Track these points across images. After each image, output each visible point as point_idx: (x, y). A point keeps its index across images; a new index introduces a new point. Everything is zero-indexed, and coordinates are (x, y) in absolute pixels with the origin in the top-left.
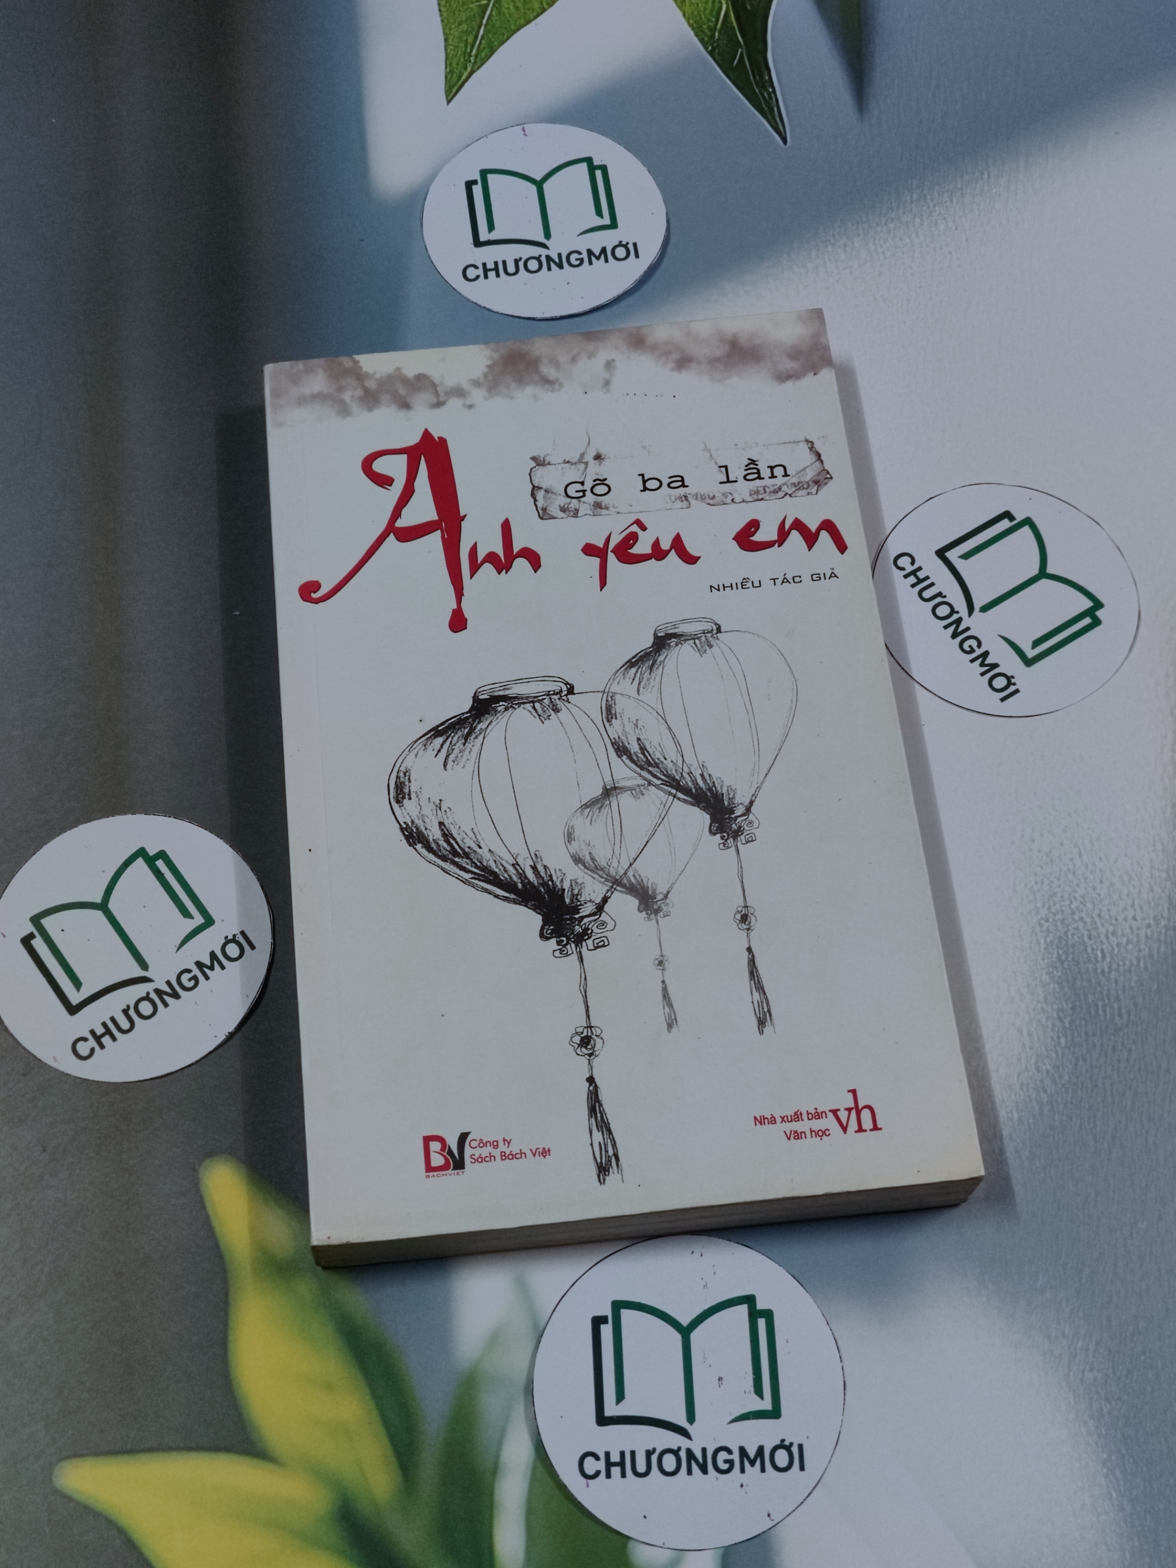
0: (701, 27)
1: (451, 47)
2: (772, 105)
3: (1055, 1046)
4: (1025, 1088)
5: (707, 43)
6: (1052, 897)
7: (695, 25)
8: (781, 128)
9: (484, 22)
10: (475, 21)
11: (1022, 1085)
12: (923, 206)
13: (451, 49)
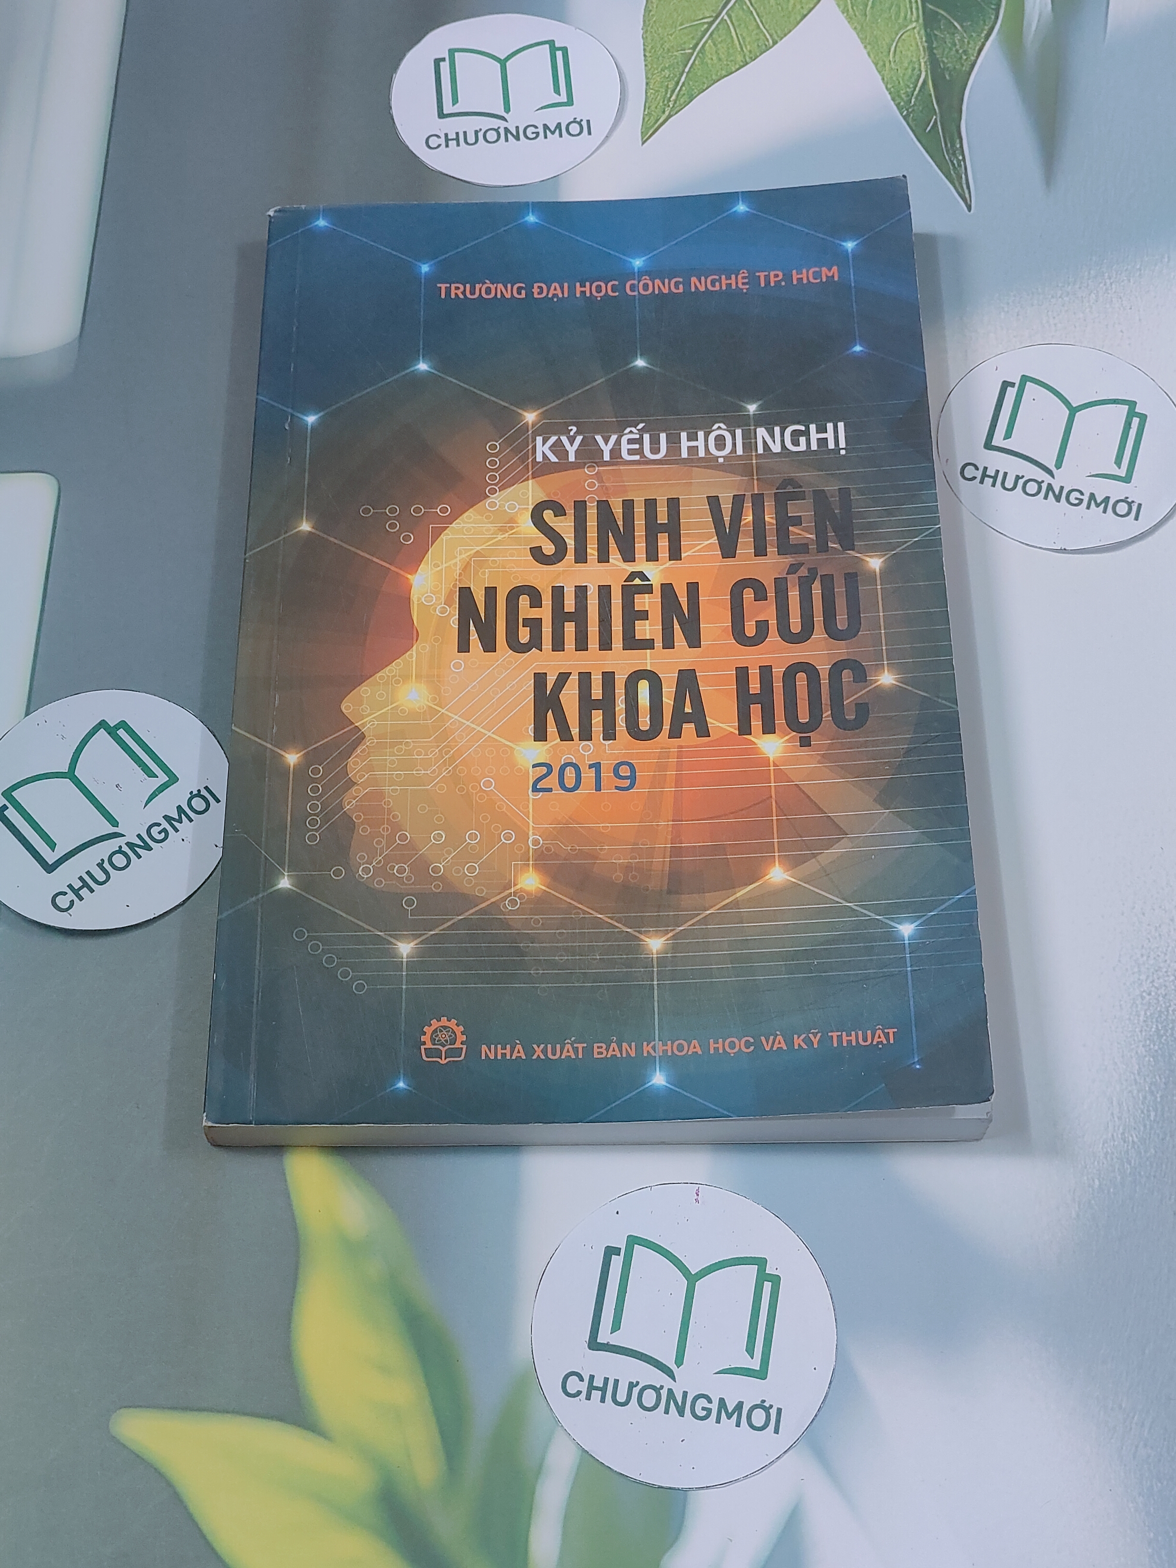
0: (899, 92)
1: (651, 91)
2: (960, 172)
3: (1143, 1119)
4: (1109, 1158)
5: (903, 109)
6: (1157, 971)
7: (892, 89)
8: (967, 196)
9: (687, 70)
10: (678, 68)
11: (1106, 1154)
12: (1100, 283)
13: (652, 93)
